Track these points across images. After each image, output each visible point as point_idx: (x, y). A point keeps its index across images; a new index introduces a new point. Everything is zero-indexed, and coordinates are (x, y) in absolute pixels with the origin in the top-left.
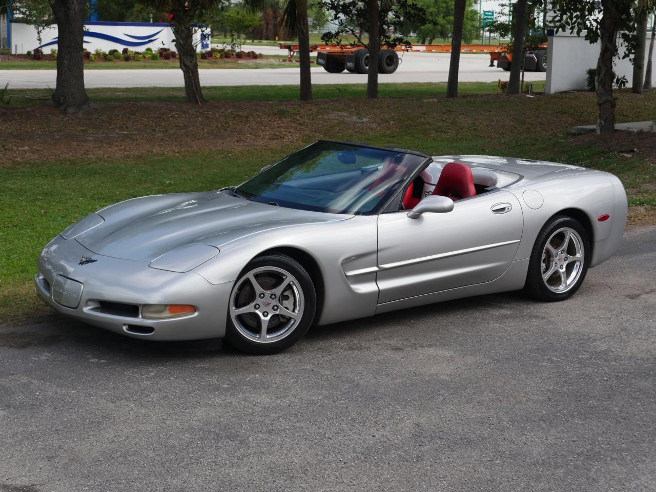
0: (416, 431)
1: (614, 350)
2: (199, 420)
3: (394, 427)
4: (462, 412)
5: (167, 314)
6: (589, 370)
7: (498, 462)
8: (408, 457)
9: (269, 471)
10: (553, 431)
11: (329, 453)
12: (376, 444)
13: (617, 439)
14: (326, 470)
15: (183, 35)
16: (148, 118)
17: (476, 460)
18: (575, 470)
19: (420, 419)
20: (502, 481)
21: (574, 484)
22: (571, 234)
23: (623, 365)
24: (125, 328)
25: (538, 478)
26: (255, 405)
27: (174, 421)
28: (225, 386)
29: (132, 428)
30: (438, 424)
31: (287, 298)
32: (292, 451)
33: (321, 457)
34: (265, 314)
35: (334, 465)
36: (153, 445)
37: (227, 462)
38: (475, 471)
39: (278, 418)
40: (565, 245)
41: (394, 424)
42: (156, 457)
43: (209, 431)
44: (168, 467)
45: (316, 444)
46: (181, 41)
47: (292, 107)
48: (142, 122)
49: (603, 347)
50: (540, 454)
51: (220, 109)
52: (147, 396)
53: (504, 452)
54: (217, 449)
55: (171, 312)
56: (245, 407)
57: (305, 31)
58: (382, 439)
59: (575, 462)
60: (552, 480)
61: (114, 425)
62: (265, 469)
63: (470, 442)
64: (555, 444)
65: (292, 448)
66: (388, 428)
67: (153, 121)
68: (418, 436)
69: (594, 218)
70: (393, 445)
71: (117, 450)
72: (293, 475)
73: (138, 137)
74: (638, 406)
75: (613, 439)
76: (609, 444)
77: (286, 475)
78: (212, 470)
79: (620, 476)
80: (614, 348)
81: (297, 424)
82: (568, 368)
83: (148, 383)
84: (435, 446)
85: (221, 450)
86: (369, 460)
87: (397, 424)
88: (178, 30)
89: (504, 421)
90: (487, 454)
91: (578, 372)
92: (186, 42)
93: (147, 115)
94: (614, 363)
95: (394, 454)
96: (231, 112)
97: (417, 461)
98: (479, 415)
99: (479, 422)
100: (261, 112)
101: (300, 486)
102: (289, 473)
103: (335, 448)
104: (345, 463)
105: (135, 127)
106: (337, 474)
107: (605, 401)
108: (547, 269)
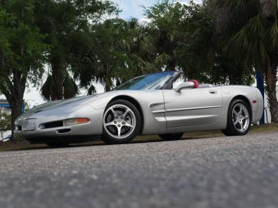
5: (76, 123)
22: (242, 107)
24: (57, 132)
31: (128, 119)
34: (119, 126)
40: (241, 112)
55: (78, 121)
69: (251, 101)
108: (235, 121)
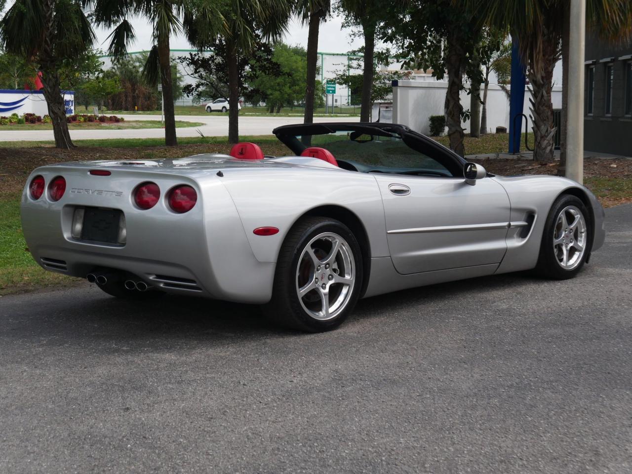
0: (335, 376)
1: (515, 308)
2: (100, 376)
3: (311, 374)
4: (379, 359)
6: (496, 323)
7: (428, 396)
8: (332, 397)
9: (184, 414)
10: (476, 370)
11: (247, 397)
12: (297, 388)
13: (542, 373)
14: (246, 411)
15: (51, 84)
16: (18, 161)
17: (404, 395)
18: (510, 399)
19: (337, 366)
20: (437, 411)
21: (513, 410)
23: (528, 318)
25: (474, 407)
26: (159, 362)
27: (73, 378)
28: (125, 348)
29: (27, 386)
30: (356, 370)
32: (206, 397)
33: (239, 401)
35: (255, 407)
36: (51, 398)
37: (137, 409)
38: (407, 404)
39: (187, 371)
41: (311, 371)
42: (56, 408)
43: (112, 384)
44: (71, 416)
45: (231, 390)
46: (49, 90)
47: (159, 151)
48: (12, 165)
49: (505, 306)
50: (469, 388)
51: (89, 154)
52: (40, 359)
53: (432, 388)
54: (123, 398)
56: (148, 364)
57: (168, 80)
58: (301, 383)
59: (508, 393)
60: (488, 408)
61: (6, 384)
62: (180, 413)
63: (394, 382)
64: (482, 380)
65: (206, 394)
66: (305, 375)
67: (23, 164)
68: (338, 379)
70: (313, 388)
71: (11, 404)
72: (211, 417)
73: (9, 179)
74: (554, 347)
75: (539, 373)
76: (537, 377)
77: (204, 417)
78: (121, 416)
79: (557, 402)
80: (514, 306)
81: (208, 375)
82: (475, 322)
83: (41, 349)
84: (358, 386)
85: (128, 399)
86: (292, 401)
87: (314, 371)
88: (46, 78)
89: (424, 364)
90: (414, 390)
91: (486, 325)
92: (54, 90)
93: (18, 159)
94: (519, 317)
95: (317, 394)
96: (100, 156)
97: (343, 399)
98: (397, 361)
99: (398, 367)
100: (129, 155)
101: (221, 425)
102: (207, 415)
103: (253, 392)
104: (266, 404)
105: (6, 170)
106: (259, 413)
107: (520, 346)
